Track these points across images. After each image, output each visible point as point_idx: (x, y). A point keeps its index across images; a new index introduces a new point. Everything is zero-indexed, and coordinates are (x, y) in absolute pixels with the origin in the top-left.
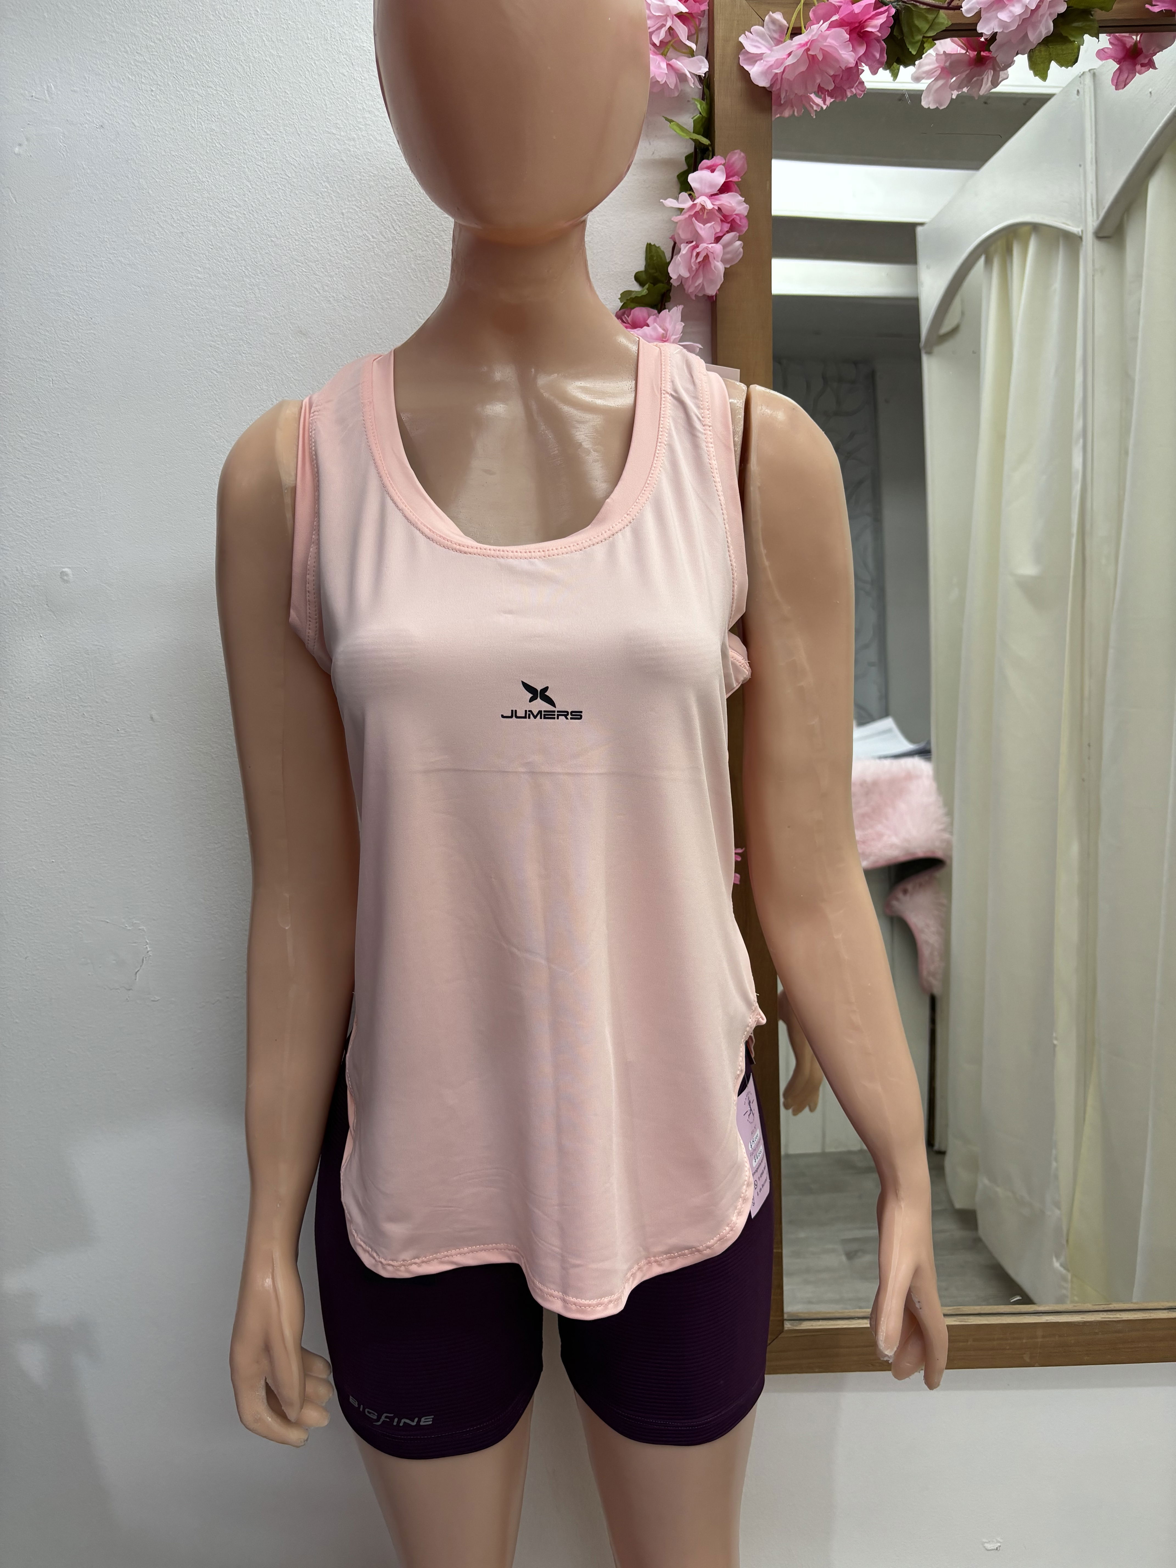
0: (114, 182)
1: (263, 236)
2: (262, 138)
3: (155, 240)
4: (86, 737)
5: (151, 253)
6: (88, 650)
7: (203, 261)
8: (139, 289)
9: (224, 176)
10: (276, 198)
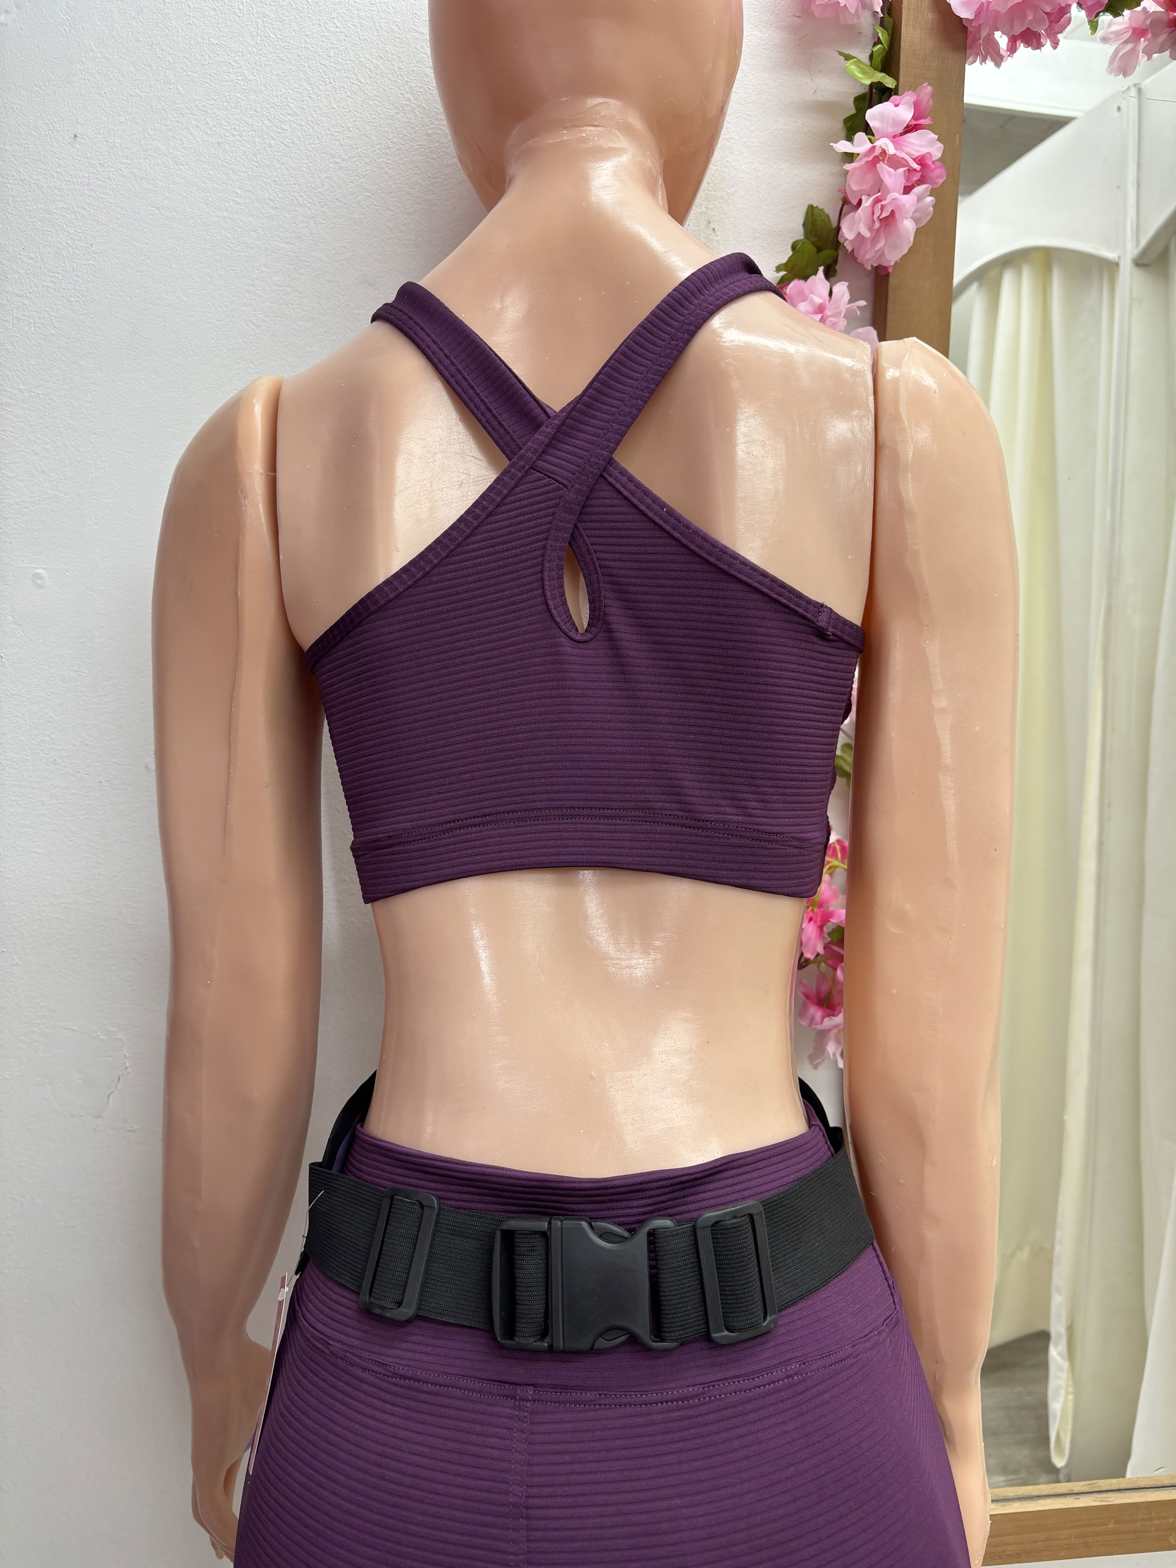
0: (132, 72)
1: (324, 155)
2: (330, 32)
3: (182, 150)
4: (57, 789)
5: (176, 167)
6: (64, 677)
7: (244, 182)
8: (157, 212)
9: (278, 75)
10: (343, 108)
